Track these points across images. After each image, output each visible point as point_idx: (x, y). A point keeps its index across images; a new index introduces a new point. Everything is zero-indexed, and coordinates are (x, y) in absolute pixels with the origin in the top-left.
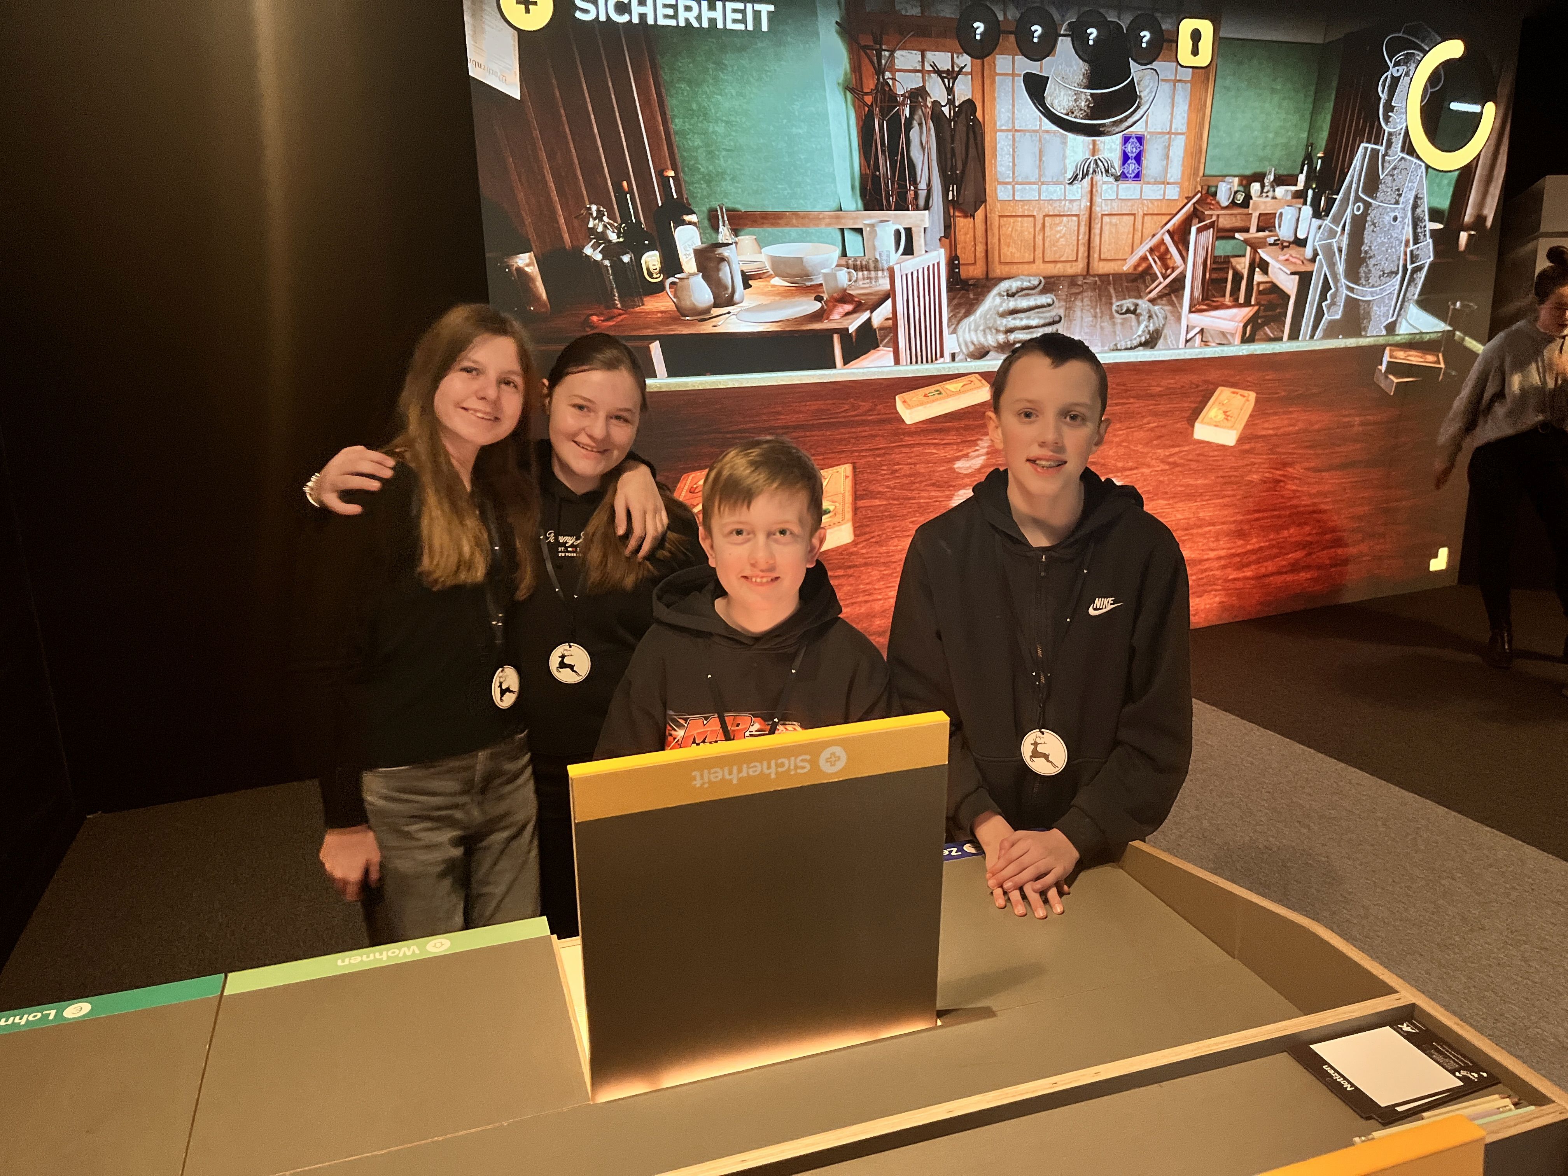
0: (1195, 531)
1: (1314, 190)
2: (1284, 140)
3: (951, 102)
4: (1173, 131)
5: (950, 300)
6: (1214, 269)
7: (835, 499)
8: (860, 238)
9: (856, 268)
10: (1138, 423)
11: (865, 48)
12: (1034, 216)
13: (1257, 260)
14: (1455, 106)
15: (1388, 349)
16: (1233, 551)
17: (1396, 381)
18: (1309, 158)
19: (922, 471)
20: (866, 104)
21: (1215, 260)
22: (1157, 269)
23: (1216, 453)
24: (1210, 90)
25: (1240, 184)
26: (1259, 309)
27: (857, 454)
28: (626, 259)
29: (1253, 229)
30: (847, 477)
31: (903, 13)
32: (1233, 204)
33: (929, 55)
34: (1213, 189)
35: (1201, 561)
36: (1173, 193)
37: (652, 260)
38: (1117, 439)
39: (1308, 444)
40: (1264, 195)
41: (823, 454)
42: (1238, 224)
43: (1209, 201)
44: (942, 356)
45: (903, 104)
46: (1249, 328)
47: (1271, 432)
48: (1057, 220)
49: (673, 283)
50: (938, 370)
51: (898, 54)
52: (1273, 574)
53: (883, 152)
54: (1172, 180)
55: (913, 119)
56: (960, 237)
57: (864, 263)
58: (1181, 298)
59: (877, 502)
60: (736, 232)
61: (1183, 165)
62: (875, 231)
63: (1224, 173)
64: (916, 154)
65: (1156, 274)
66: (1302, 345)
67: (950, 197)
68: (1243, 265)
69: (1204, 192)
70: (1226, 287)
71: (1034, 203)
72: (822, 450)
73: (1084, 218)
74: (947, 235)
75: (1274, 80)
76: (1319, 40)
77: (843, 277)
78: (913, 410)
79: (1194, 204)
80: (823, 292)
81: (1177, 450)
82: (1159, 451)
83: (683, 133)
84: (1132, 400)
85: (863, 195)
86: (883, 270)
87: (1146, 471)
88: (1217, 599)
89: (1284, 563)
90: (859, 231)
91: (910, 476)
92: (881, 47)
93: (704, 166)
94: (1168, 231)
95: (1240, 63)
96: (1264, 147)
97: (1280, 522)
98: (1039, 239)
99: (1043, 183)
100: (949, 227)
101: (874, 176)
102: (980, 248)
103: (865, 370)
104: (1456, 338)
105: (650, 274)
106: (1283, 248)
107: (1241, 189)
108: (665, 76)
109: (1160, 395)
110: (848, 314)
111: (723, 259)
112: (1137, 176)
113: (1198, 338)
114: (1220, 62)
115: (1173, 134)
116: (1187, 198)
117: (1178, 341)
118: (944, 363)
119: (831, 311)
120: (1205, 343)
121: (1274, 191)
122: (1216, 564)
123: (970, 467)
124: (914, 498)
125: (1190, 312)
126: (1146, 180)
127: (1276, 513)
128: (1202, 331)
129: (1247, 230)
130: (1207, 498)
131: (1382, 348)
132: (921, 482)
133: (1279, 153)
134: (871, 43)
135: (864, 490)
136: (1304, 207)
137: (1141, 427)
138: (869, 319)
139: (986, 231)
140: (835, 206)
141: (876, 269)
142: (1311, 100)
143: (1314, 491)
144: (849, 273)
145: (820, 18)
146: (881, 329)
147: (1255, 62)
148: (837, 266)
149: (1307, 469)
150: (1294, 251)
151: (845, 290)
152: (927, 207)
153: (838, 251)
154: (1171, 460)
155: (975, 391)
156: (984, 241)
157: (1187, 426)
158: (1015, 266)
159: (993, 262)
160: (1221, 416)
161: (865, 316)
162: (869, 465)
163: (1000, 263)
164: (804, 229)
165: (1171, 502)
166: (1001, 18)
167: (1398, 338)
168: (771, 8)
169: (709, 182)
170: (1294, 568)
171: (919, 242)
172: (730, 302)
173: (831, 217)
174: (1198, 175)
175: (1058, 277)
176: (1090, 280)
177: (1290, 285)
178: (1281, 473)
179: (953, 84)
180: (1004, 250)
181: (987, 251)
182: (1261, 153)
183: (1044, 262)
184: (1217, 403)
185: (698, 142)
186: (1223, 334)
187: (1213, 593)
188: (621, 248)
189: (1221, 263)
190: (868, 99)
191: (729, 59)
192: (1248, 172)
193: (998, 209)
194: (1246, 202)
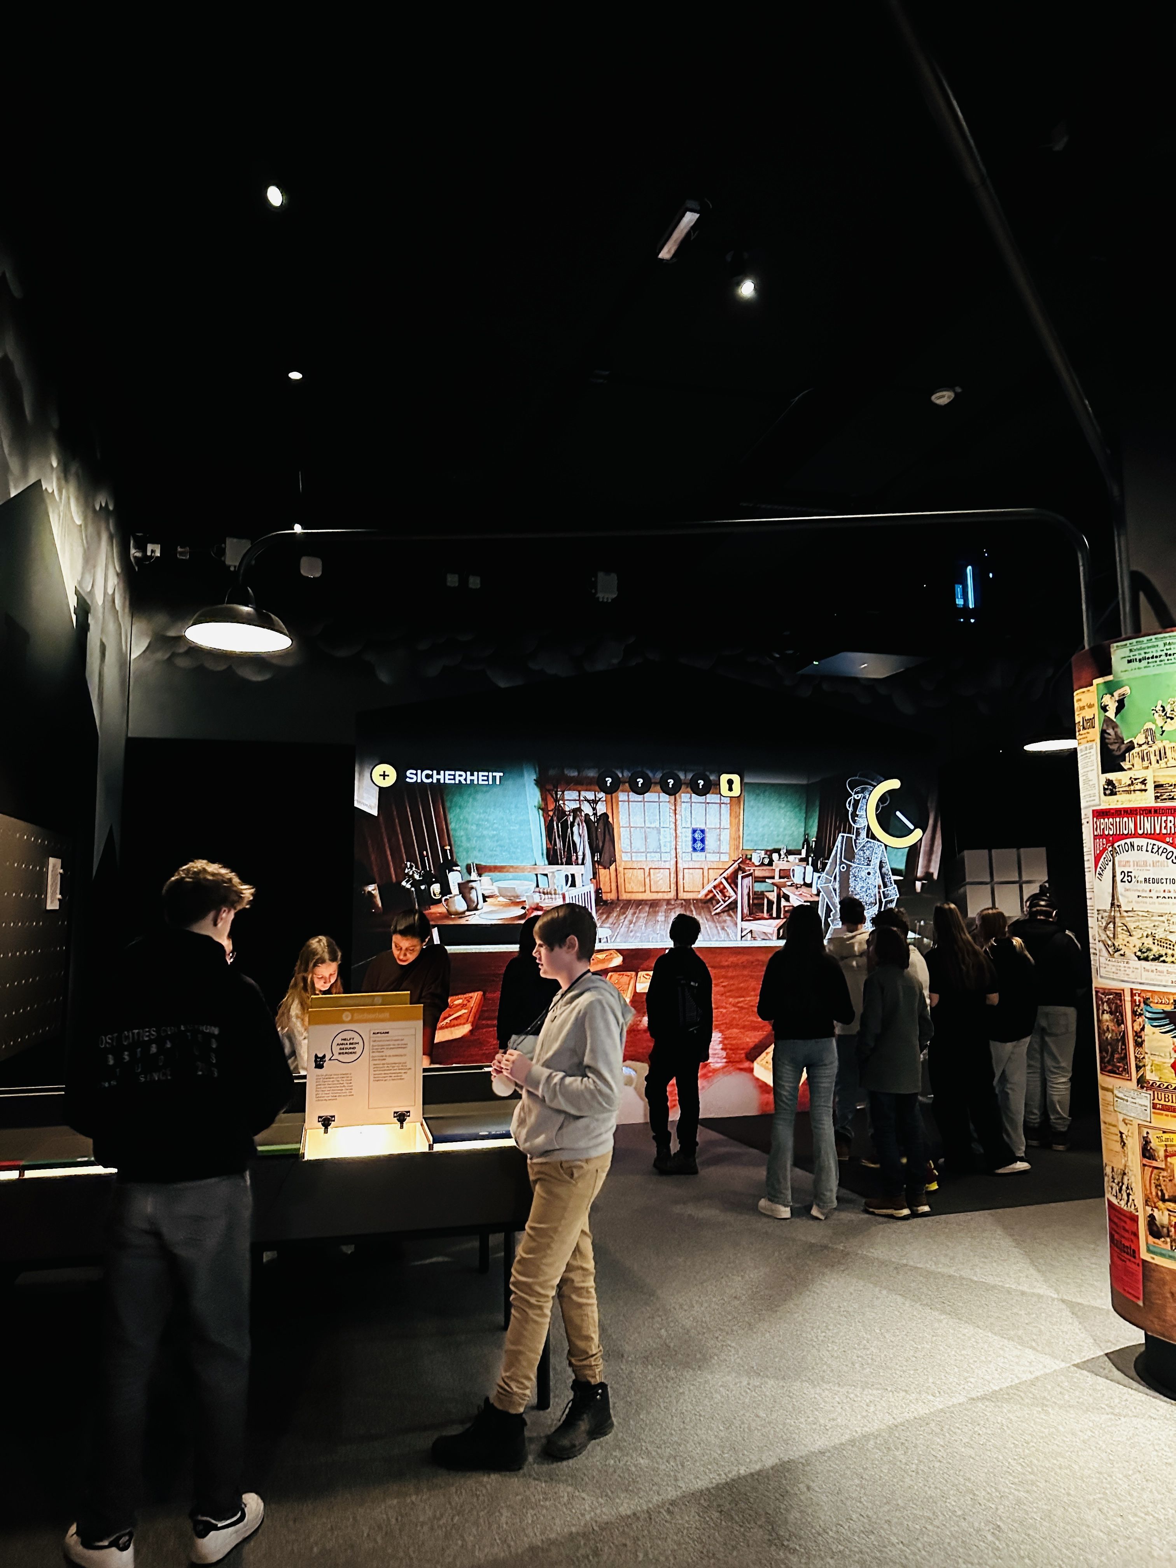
1: (812, 858)
2: (790, 832)
3: (595, 814)
4: (722, 827)
6: (755, 898)
8: (546, 878)
9: (544, 893)
11: (549, 791)
12: (643, 869)
13: (782, 894)
18: (806, 841)
20: (549, 815)
21: (755, 893)
22: (719, 897)
24: (742, 807)
25: (766, 854)
28: (423, 887)
29: (777, 877)
31: (569, 775)
32: (762, 864)
33: (583, 793)
34: (749, 857)
36: (725, 858)
37: (436, 888)
40: (782, 860)
42: (767, 874)
43: (747, 862)
45: (569, 815)
48: (657, 871)
49: (446, 900)
51: (566, 793)
53: (559, 837)
54: (724, 852)
55: (575, 822)
56: (602, 878)
57: (548, 891)
58: (736, 913)
60: (480, 875)
61: (729, 844)
62: (555, 875)
63: (755, 848)
64: (576, 838)
65: (719, 900)
67: (596, 859)
68: (773, 896)
69: (744, 858)
70: (764, 908)
71: (643, 862)
73: (673, 870)
74: (594, 878)
75: (780, 802)
76: (805, 782)
77: (537, 899)
79: (738, 864)
80: (526, 905)
81: (742, 999)
82: (731, 999)
83: (455, 830)
85: (548, 858)
86: (559, 895)
87: (724, 1011)
90: (546, 875)
92: (557, 790)
93: (465, 844)
94: (724, 878)
95: (758, 795)
96: (778, 836)
98: (647, 880)
99: (648, 853)
100: (595, 874)
101: (553, 849)
102: (614, 885)
105: (435, 895)
106: (797, 888)
107: (767, 856)
108: (448, 804)
109: (728, 966)
111: (472, 888)
112: (703, 850)
113: (749, 935)
114: (746, 794)
115: (722, 829)
116: (733, 860)
117: (736, 936)
120: (755, 939)
121: (787, 858)
125: (742, 920)
126: (708, 851)
128: (751, 931)
129: (773, 878)
133: (787, 838)
134: (552, 789)
136: (807, 867)
139: (617, 876)
140: (533, 862)
141: (555, 894)
142: (804, 811)
144: (540, 896)
145: (526, 778)
147: (767, 794)
148: (533, 892)
150: (804, 889)
151: (538, 904)
152: (583, 864)
153: (535, 884)
154: (739, 1005)
155: (613, 960)
156: (615, 881)
158: (634, 894)
159: (621, 892)
163: (625, 892)
164: (516, 874)
166: (620, 776)
168: (501, 774)
169: (467, 852)
171: (579, 881)
172: (476, 909)
173: (531, 868)
174: (739, 849)
175: (660, 900)
176: (679, 902)
179: (596, 806)
180: (627, 886)
181: (617, 886)
182: (776, 839)
183: (651, 892)
185: (462, 833)
186: (765, 934)
188: (421, 882)
189: (759, 895)
190: (551, 813)
191: (479, 796)
192: (770, 848)
193: (623, 865)
194: (771, 863)
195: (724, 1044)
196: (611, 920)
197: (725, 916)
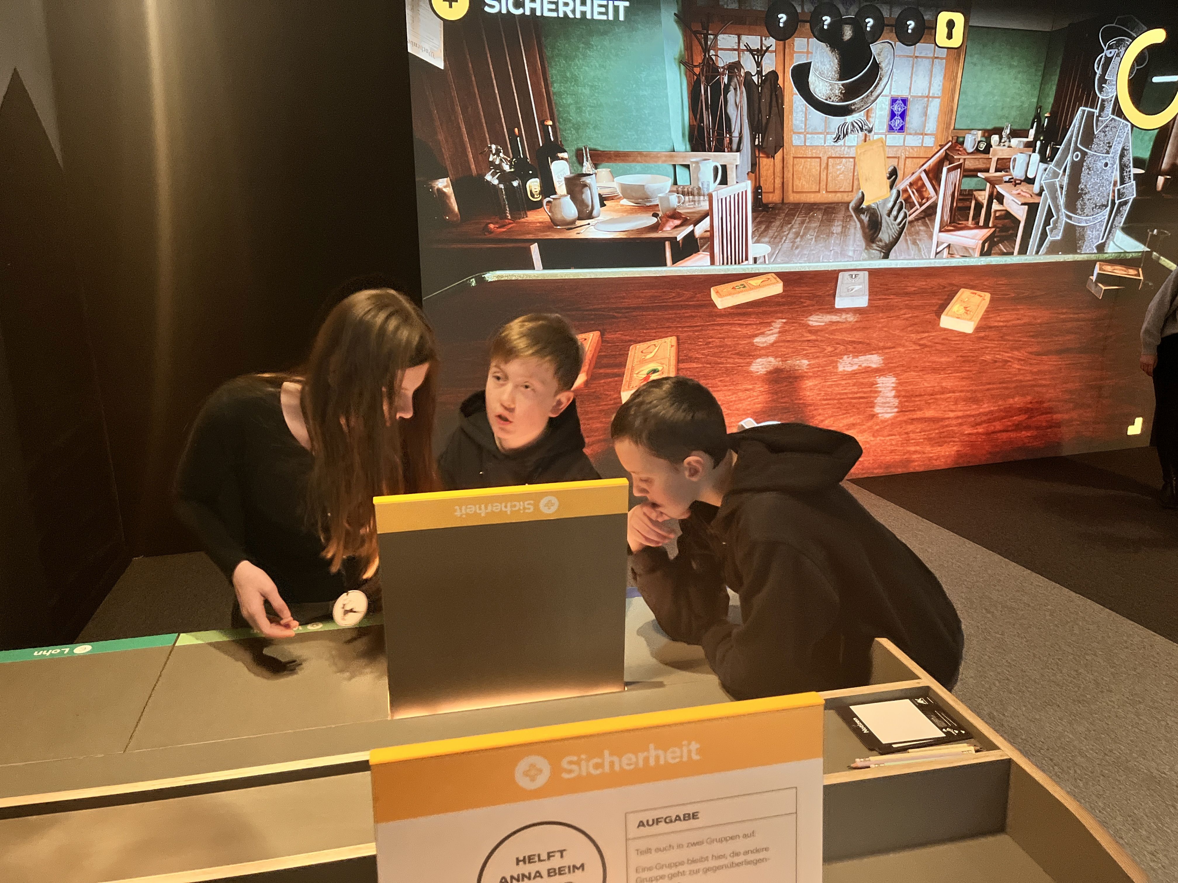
0: (938, 396)
1: (1041, 141)
2: (1019, 104)
3: (759, 73)
4: (931, 95)
5: (754, 219)
6: (960, 200)
7: (663, 361)
8: (687, 171)
9: (683, 194)
10: (896, 314)
11: (696, 33)
12: (820, 158)
13: (995, 193)
14: (1156, 79)
15: (1098, 263)
16: (968, 413)
17: (1104, 288)
18: (1038, 117)
19: (729, 343)
20: (695, 74)
21: (961, 192)
22: (914, 199)
23: (958, 338)
24: (961, 65)
25: (983, 136)
26: (994, 231)
27: (680, 329)
28: (515, 184)
29: (992, 169)
30: (672, 346)
31: (725, 6)
32: (977, 151)
33: (744, 38)
34: (961, 139)
35: (943, 419)
36: (929, 142)
37: (534, 185)
38: (880, 325)
39: (1031, 334)
40: (1002, 144)
41: (655, 329)
42: (981, 166)
43: (957, 148)
44: (747, 259)
45: (723, 74)
46: (986, 245)
47: (1001, 324)
48: (838, 161)
49: (549, 202)
50: (743, 269)
51: (720, 37)
52: (1000, 431)
53: (707, 109)
54: (929, 132)
55: (730, 85)
56: (763, 172)
57: (690, 190)
58: (934, 220)
59: (695, 365)
60: (596, 166)
61: (938, 121)
62: (699, 167)
63: (971, 127)
64: (731, 111)
65: (913, 202)
66: (1030, 258)
67: (757, 143)
68: (983, 197)
69: (954, 141)
70: (969, 213)
71: (820, 148)
72: (655, 325)
74: (753, 171)
75: (1012, 58)
76: (1048, 28)
77: (674, 200)
78: (724, 298)
79: (946, 150)
80: (659, 211)
81: (926, 334)
82: (913, 335)
83: (559, 94)
84: (892, 297)
85: (691, 140)
86: (704, 195)
87: (901, 349)
88: (955, 448)
89: (1009, 423)
90: (687, 167)
91: (721, 347)
92: (708, 32)
93: (574, 118)
94: (925, 171)
95: (985, 46)
96: (1003, 109)
97: (1007, 392)
98: (824, 175)
99: (828, 133)
100: (754, 165)
101: (699, 126)
102: (778, 181)
103: (689, 268)
104: (1153, 257)
105: (533, 196)
106: (1016, 184)
107: (984, 139)
108: (548, 53)
109: (914, 293)
110: (676, 227)
111: (585, 185)
112: (902, 129)
113: (946, 251)
114: (969, 44)
115: (931, 97)
116: (940, 145)
117: (929, 252)
118: (748, 264)
119: (664, 225)
120: (951, 255)
121: (1010, 141)
122: (954, 422)
123: (766, 342)
124: (722, 363)
125: (940, 231)
126: (908, 132)
127: (1004, 385)
128: (949, 246)
129: (987, 170)
130: (950, 372)
131: (1094, 262)
132: (728, 351)
133: (1014, 113)
134: (700, 29)
135: (685, 356)
136: (1034, 154)
137: (898, 317)
138: (692, 232)
139: (783, 168)
140: (669, 147)
141: (699, 194)
142: (1040, 72)
143: (1035, 370)
144: (679, 197)
145: (663, 11)
146: (701, 238)
147: (996, 44)
148: (670, 192)
149: (1031, 353)
150: (1024, 187)
151: (675, 209)
152: (738, 150)
153: (671, 181)
154: (921, 342)
155: (771, 286)
156: (781, 176)
157: (935, 317)
158: (804, 195)
159: (788, 191)
160: (962, 311)
161: (690, 228)
162: (689, 337)
163: (793, 192)
164: (647, 164)
165: (921, 374)
166: (799, 10)
167: (1106, 256)
168: (627, 4)
169: (577, 129)
170: (1018, 427)
171: (732, 175)
172: (590, 216)
173: (666, 156)
174: (949, 128)
175: (838, 203)
177: (1020, 213)
178: (1010, 355)
179: (761, 59)
180: (797, 182)
181: (783, 183)
182: (1000, 113)
183: (827, 192)
184: (959, 301)
185: (570, 101)
186: (966, 249)
187: (952, 443)
188: (512, 176)
189: (966, 195)
190: (697, 70)
191: (594, 40)
192: (989, 127)
193: (793, 152)
194: (987, 151)
195: (898, 391)
196: (771, 232)
197: (920, 227)
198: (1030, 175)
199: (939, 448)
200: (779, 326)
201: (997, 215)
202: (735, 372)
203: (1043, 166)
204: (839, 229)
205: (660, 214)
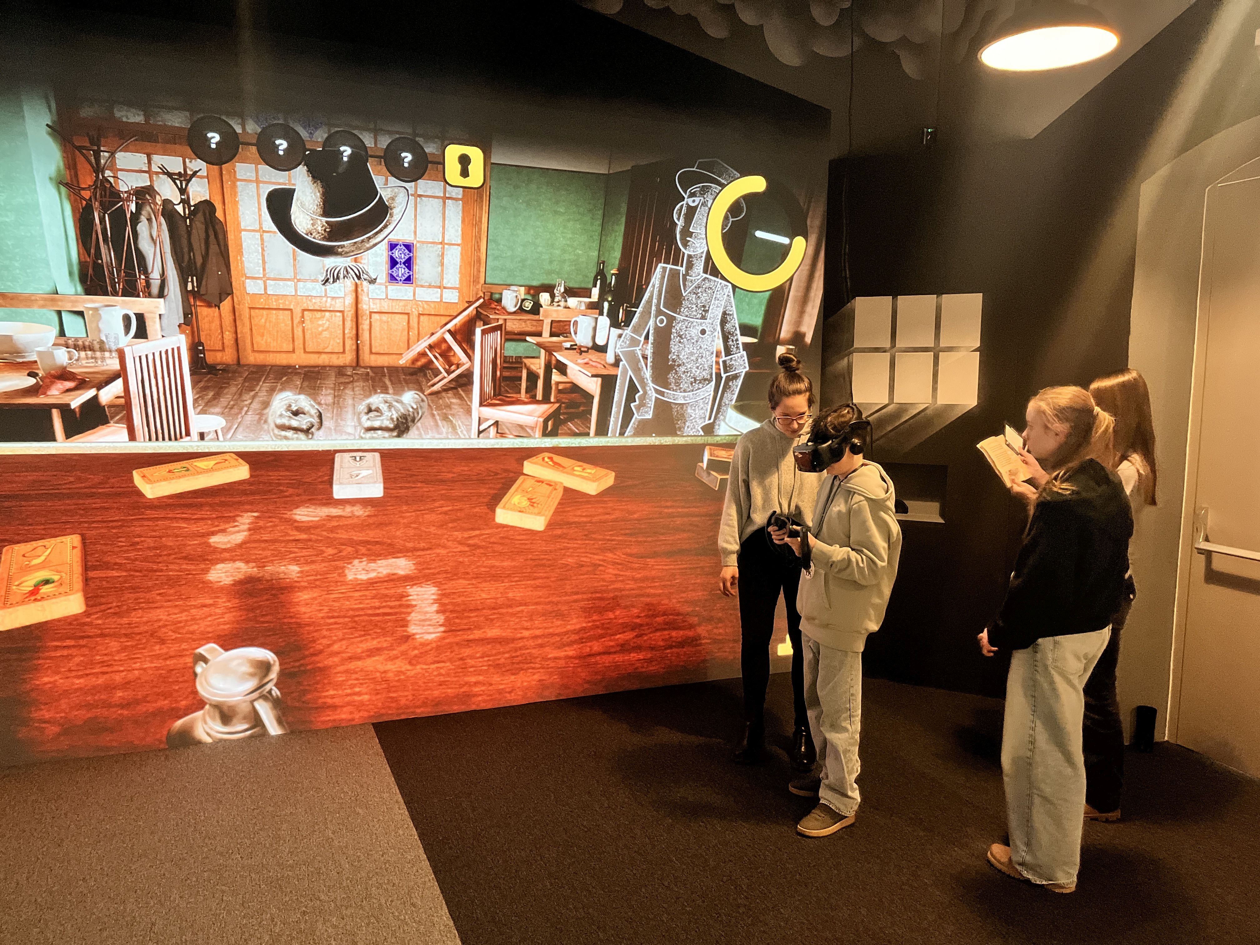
0: (504, 611)
1: (610, 302)
2: (572, 257)
3: (185, 202)
4: (446, 242)
5: (194, 384)
6: (504, 368)
7: (59, 568)
8: (79, 320)
9: (76, 347)
10: (428, 506)
11: (80, 149)
12: (291, 310)
13: (554, 362)
14: (760, 234)
15: (707, 447)
16: (551, 630)
17: (720, 477)
18: (601, 274)
19: (171, 544)
20: (83, 198)
21: (506, 359)
22: (438, 364)
23: (524, 537)
24: (485, 208)
25: (528, 293)
26: (559, 407)
27: (86, 525)
29: (546, 333)
30: (74, 548)
31: (124, 119)
32: (521, 310)
33: (156, 158)
34: (497, 296)
35: (513, 640)
36: (452, 297)
38: (405, 521)
39: (627, 531)
40: (555, 304)
41: (42, 524)
42: (529, 328)
43: (493, 306)
44: (188, 434)
45: (128, 199)
46: (550, 423)
47: (584, 519)
48: (319, 315)
50: (184, 447)
51: (119, 155)
52: (600, 654)
53: (106, 242)
54: (449, 285)
55: (140, 214)
56: (204, 324)
57: (87, 343)
58: (469, 392)
59: (115, 574)
61: (460, 272)
62: (100, 315)
63: (509, 282)
64: (145, 245)
65: (438, 369)
66: (611, 440)
67: (190, 287)
68: (538, 366)
69: (486, 298)
70: (520, 385)
71: (290, 298)
72: (43, 520)
73: (350, 315)
74: (187, 322)
75: (557, 202)
76: (603, 170)
77: (62, 357)
78: (154, 485)
79: (476, 308)
80: (38, 369)
81: (477, 532)
82: (456, 533)
84: (419, 485)
85: (83, 281)
86: (110, 351)
87: (443, 552)
88: (536, 677)
89: (612, 644)
90: (81, 314)
91: (156, 548)
92: (99, 148)
94: (449, 331)
95: (516, 187)
96: (551, 262)
97: (603, 604)
98: (298, 332)
99: (299, 280)
100: (189, 315)
101: (95, 263)
102: (229, 336)
103: (93, 445)
106: (581, 352)
107: (529, 297)
109: (453, 481)
110: (69, 390)
113: (493, 430)
114: (493, 184)
115: (447, 244)
116: (467, 302)
117: (469, 430)
118: (191, 441)
119: (48, 387)
120: (502, 435)
121: (566, 301)
122: (531, 643)
123: (229, 542)
124: (162, 571)
125: (481, 405)
126: (419, 283)
127: (598, 595)
128: (496, 423)
129: (539, 334)
130: (517, 579)
131: (702, 447)
132: (169, 555)
133: (567, 267)
134: (88, 145)
135: (97, 561)
136: (600, 318)
137: (432, 510)
138: (96, 397)
139: (235, 321)
140: (48, 288)
141: (102, 350)
142: (599, 222)
143: (639, 576)
144: (69, 352)
145: (28, 120)
146: (110, 406)
147: (533, 186)
148: (54, 345)
149: (631, 555)
150: (594, 356)
151: (65, 368)
152: (161, 295)
153: (55, 331)
154: (471, 542)
155: (231, 470)
156: (233, 329)
157: (487, 511)
158: (271, 355)
159: (245, 350)
160: (525, 503)
161: (92, 393)
162: (103, 537)
163: (254, 351)
164: (14, 309)
165: (474, 582)
166: (239, 130)
167: (718, 439)
170: (624, 648)
171: (153, 326)
173: (45, 300)
174: (478, 282)
175: (324, 367)
176: (361, 371)
177: (593, 386)
178: (601, 557)
179: (187, 185)
180: (257, 339)
181: (236, 340)
182: (547, 267)
183: (305, 352)
184: (519, 491)
186: (521, 426)
187: (530, 671)
189: (512, 363)
190: (86, 194)
192: (535, 283)
193: (248, 300)
194: (536, 309)
195: (442, 605)
196: (223, 401)
197: (450, 399)
198: (600, 342)
199: (513, 677)
200: (248, 521)
201: (561, 387)
202: (184, 582)
203: (615, 332)
204: (330, 399)
205: (41, 373)
